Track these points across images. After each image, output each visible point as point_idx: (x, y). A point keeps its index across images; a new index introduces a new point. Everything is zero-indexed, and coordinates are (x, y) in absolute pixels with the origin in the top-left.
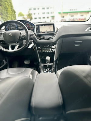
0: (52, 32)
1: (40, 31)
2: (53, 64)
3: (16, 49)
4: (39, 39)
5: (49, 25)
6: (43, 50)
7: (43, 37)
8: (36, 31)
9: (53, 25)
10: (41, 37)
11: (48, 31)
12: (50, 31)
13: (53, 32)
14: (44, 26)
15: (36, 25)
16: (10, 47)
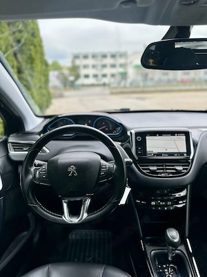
0: (182, 154)
1: (148, 149)
3: (84, 215)
4: (144, 173)
6: (153, 203)
7: (155, 168)
8: (137, 149)
10: (151, 168)
11: (170, 151)
13: (185, 155)
14: (157, 137)
15: (137, 134)
16: (65, 205)
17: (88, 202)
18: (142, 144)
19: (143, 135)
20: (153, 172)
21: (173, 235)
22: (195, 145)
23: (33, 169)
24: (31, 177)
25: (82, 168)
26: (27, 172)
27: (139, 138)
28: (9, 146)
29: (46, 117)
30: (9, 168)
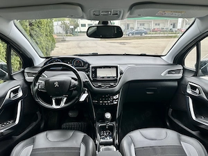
1: (98, 75)
2: (114, 123)
3: (63, 104)
4: (95, 87)
5: (110, 67)
6: (101, 102)
7: (101, 84)
8: (92, 75)
9: (117, 67)
11: (108, 76)
13: (116, 78)
14: (103, 69)
15: (92, 68)
16: (54, 101)
17: (65, 99)
18: (95, 73)
19: (96, 68)
20: (100, 86)
21: (108, 115)
22: (121, 73)
23: (37, 84)
24: (36, 87)
25: (61, 83)
26: (35, 85)
27: (94, 70)
28: (26, 74)
29: (46, 58)
30: (26, 86)
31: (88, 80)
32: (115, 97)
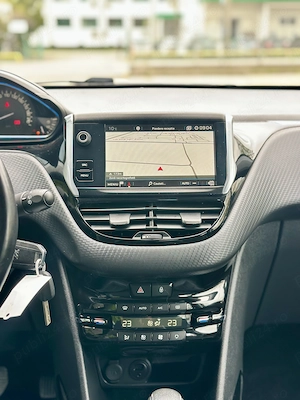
0: (202, 181)
1: (110, 168)
4: (92, 235)
5: (178, 123)
6: (127, 323)
7: (124, 219)
8: (77, 166)
10: (116, 220)
11: (168, 172)
12: (188, 172)
13: (211, 183)
14: (137, 135)
27: (85, 138)
31: (51, 191)
32: (205, 299)
